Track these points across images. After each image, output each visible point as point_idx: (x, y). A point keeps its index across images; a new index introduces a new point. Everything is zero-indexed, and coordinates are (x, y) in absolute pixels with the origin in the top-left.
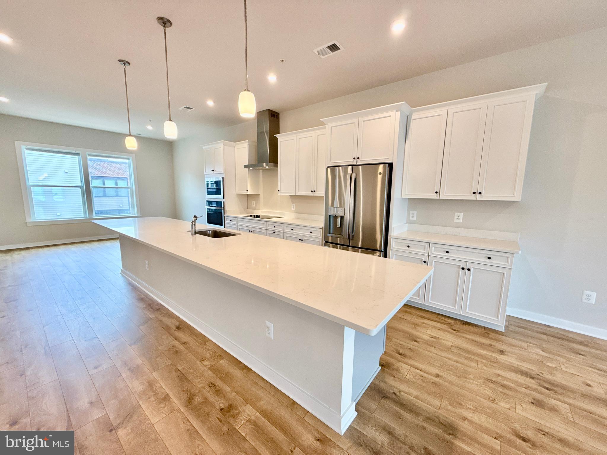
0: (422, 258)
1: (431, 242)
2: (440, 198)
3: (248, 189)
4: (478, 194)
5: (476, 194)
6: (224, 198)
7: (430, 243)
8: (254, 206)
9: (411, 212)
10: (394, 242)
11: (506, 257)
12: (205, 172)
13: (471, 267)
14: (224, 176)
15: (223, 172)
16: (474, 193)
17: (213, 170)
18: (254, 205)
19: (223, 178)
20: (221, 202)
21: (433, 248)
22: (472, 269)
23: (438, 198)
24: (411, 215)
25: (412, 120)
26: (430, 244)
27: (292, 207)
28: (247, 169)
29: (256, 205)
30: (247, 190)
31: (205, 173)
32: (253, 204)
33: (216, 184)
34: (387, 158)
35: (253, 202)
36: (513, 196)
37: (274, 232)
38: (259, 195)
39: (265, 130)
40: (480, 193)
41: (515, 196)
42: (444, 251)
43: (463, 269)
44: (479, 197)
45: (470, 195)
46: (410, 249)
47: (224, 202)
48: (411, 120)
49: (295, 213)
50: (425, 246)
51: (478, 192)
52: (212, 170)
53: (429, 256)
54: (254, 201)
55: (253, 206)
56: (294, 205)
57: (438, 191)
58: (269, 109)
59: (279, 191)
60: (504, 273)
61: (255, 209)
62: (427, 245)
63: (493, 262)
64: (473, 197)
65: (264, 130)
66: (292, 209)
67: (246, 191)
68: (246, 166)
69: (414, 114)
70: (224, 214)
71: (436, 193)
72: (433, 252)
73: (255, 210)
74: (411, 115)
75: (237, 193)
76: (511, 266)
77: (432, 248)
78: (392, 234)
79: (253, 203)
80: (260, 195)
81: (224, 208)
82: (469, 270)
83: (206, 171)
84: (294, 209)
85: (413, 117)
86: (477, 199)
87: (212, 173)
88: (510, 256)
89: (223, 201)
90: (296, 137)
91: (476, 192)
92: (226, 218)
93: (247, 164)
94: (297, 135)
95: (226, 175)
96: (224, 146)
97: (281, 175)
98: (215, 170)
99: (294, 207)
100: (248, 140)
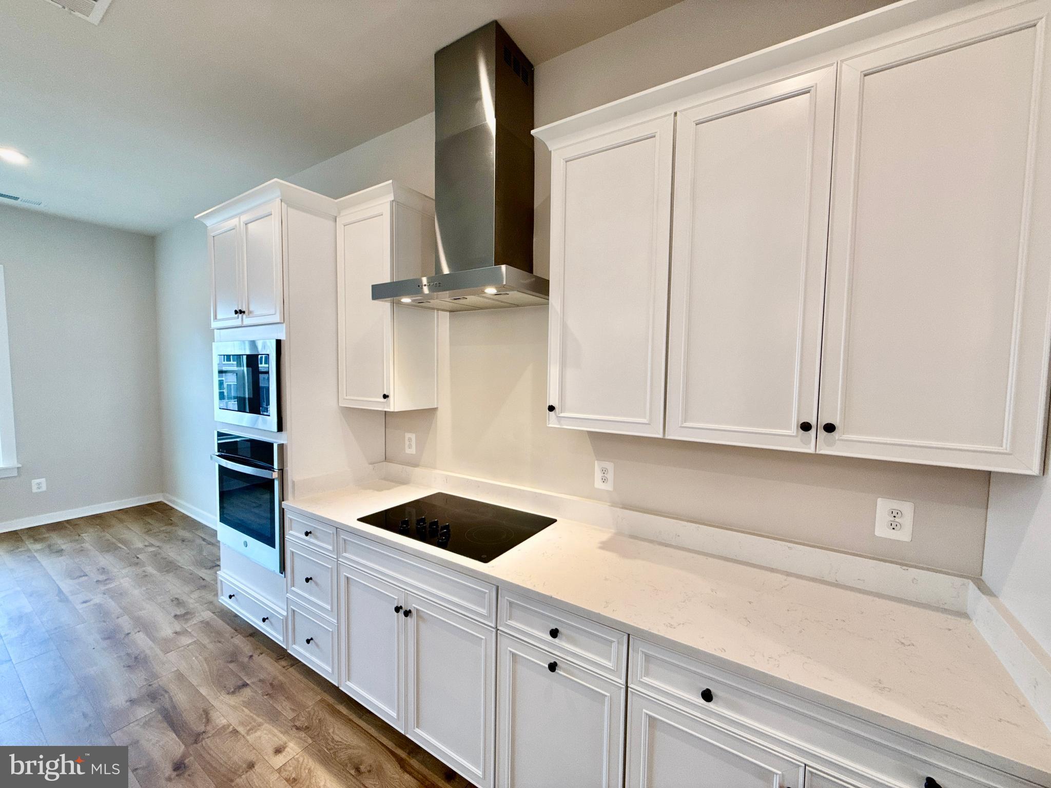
3: (389, 389)
6: (280, 428)
8: (413, 451)
12: (215, 318)
14: (282, 337)
15: (277, 319)
17: (241, 312)
18: (410, 446)
19: (279, 342)
20: (271, 445)
27: (598, 475)
28: (384, 306)
30: (385, 396)
31: (214, 325)
32: (407, 443)
33: (250, 369)
35: (408, 435)
37: (553, 667)
38: (436, 411)
39: (475, 125)
47: (281, 447)
49: (614, 504)
52: (236, 312)
54: (410, 432)
55: (408, 451)
56: (610, 466)
59: (551, 408)
61: (416, 465)
65: (470, 123)
66: (598, 484)
67: (383, 400)
68: (379, 292)
70: (282, 499)
73: (417, 469)
75: (342, 408)
79: (410, 439)
80: (439, 413)
81: (282, 470)
83: (219, 317)
84: (609, 487)
87: (238, 322)
89: (277, 440)
92: (288, 516)
93: (387, 279)
94: (677, 109)
95: (288, 333)
96: (288, 205)
97: (564, 326)
98: (250, 312)
99: (610, 476)
100: (391, 181)
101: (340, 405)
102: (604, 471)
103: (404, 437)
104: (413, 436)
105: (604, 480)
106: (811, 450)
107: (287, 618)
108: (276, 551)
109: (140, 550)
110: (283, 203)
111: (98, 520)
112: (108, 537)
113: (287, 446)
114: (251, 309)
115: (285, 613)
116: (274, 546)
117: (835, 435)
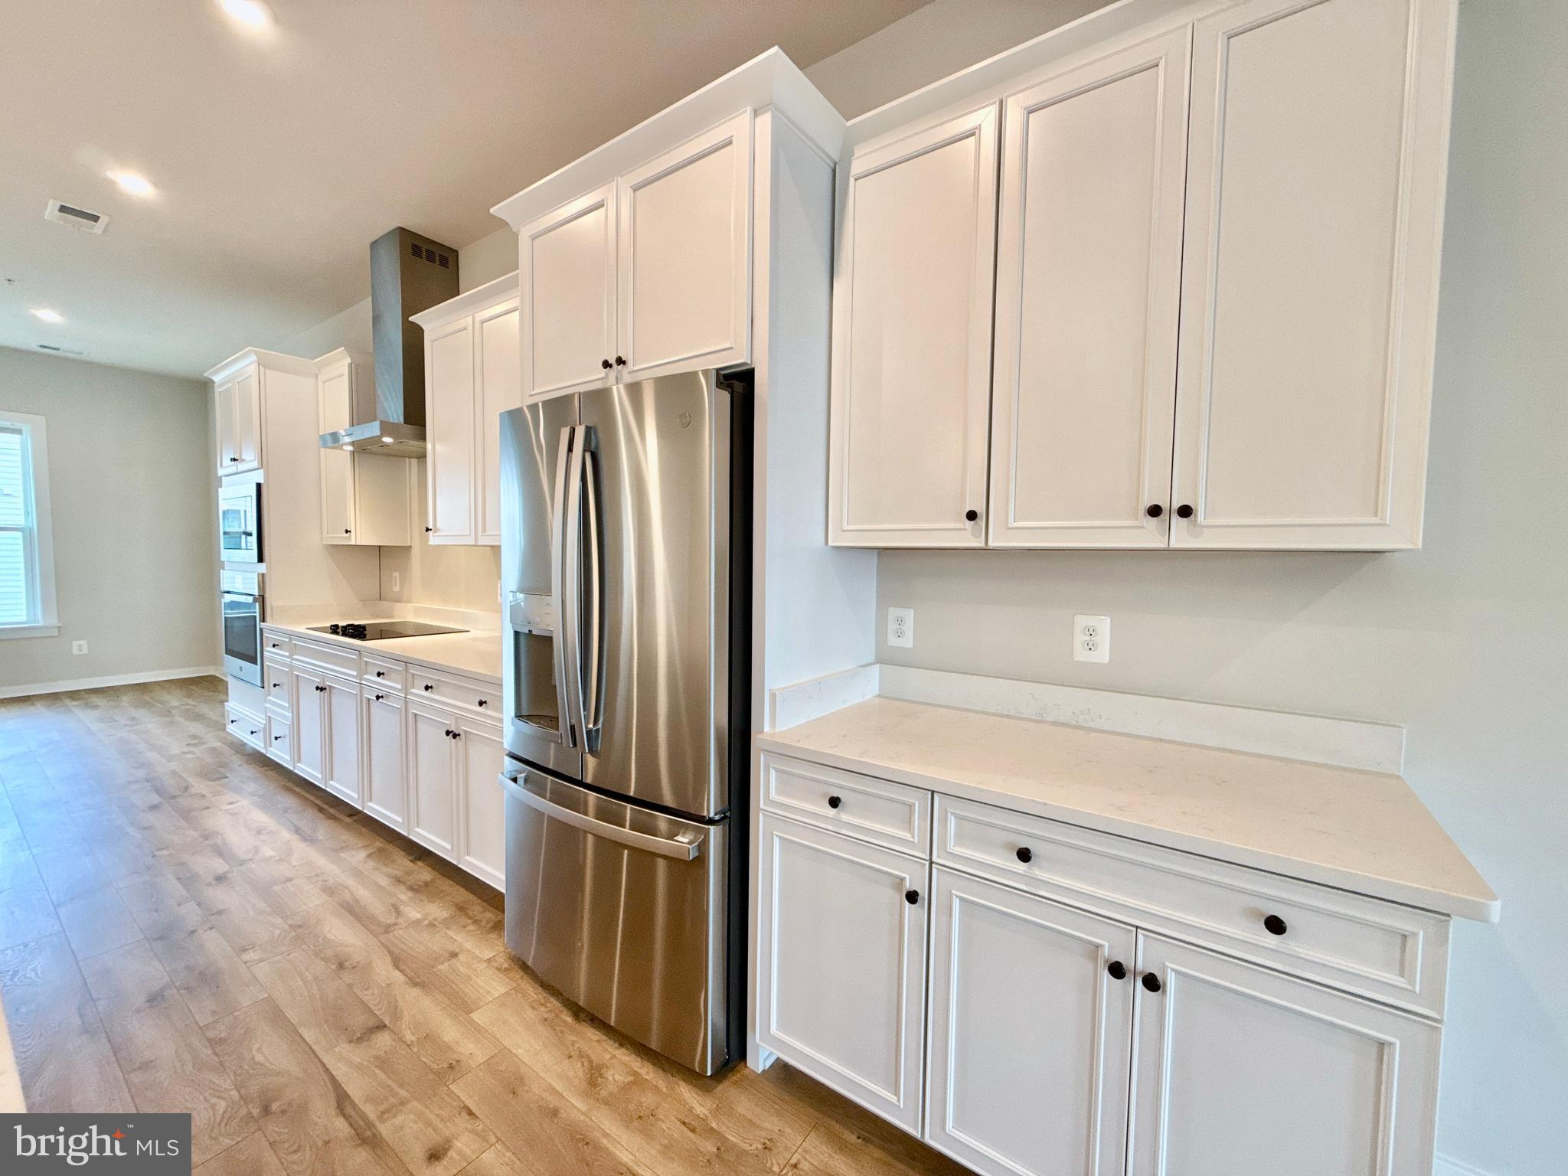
0: (903, 875)
1: (935, 790)
2: (992, 544)
3: (350, 525)
4: (1175, 517)
5: (1164, 516)
6: (260, 560)
7: (933, 792)
8: (397, 589)
9: (893, 612)
10: (773, 773)
11: (1391, 931)
13: (1164, 968)
14: (261, 481)
15: (258, 464)
16: (1155, 511)
17: (237, 460)
19: (259, 486)
21: (952, 822)
22: (1171, 982)
23: (982, 545)
24: (892, 626)
25: (852, 180)
26: (935, 794)
28: (345, 453)
29: (402, 587)
30: (347, 531)
31: (218, 473)
32: (394, 581)
34: (728, 345)
35: (394, 574)
36: (1373, 520)
37: (379, 698)
38: (411, 547)
39: (391, 307)
40: (1185, 511)
41: (1388, 523)
42: (1008, 846)
43: (1117, 970)
44: (1181, 535)
45: (1137, 523)
46: (845, 817)
47: (262, 576)
48: (848, 180)
50: (911, 806)
51: (1176, 505)
52: (232, 460)
53: (931, 863)
54: (396, 570)
57: (980, 509)
58: (402, 226)
60: (1382, 1045)
61: (399, 601)
62: (919, 802)
63: (1302, 952)
64: (1149, 536)
65: (389, 305)
67: (346, 535)
69: (858, 151)
70: (261, 621)
71: (972, 516)
72: (952, 847)
73: (399, 605)
74: (847, 155)
75: (325, 543)
76: (1437, 1002)
77: (944, 822)
78: (767, 728)
79: (395, 578)
81: (262, 597)
82: (1152, 983)
83: (222, 466)
85: (857, 167)
86: (1174, 544)
87: (234, 469)
88: (1420, 930)
89: (260, 571)
90: (471, 317)
91: (1164, 504)
92: (264, 635)
94: (475, 310)
95: (267, 476)
96: (265, 367)
98: (243, 460)
100: (348, 347)
103: (392, 576)
104: (398, 575)
107: (265, 725)
108: (258, 667)
109: (174, 708)
110: (261, 367)
111: (143, 687)
112: (148, 698)
114: (243, 457)
115: (264, 722)
116: (256, 664)
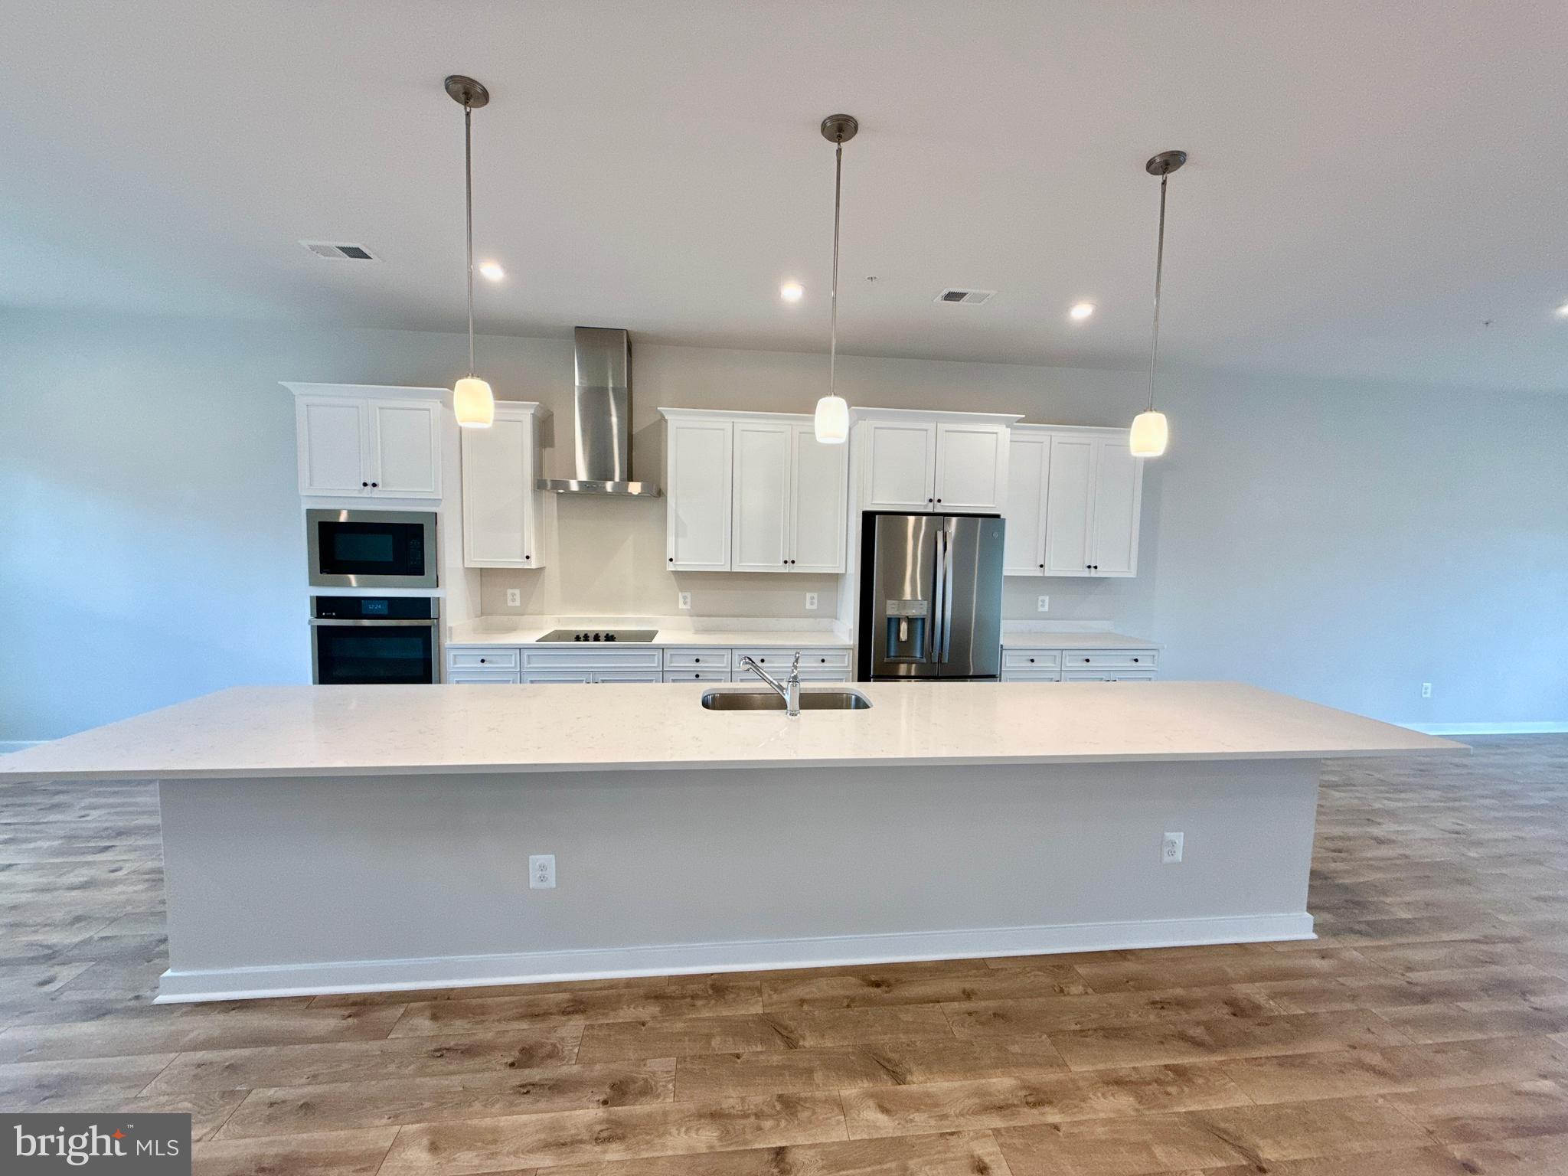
2: (1046, 575)
3: (529, 552)
4: (1093, 568)
6: (437, 585)
10: (1008, 657)
11: (1152, 655)
14: (439, 511)
15: (439, 495)
16: (1089, 567)
17: (374, 485)
18: (513, 600)
19: (436, 515)
20: (428, 600)
21: (1068, 657)
23: (1042, 575)
26: (1064, 651)
27: (681, 600)
30: (528, 558)
32: (510, 597)
34: (993, 506)
37: (697, 676)
38: (544, 568)
39: (611, 385)
40: (1096, 567)
44: (1094, 573)
45: (1084, 570)
46: (1034, 665)
47: (437, 599)
49: (692, 616)
50: (1056, 656)
51: (1094, 565)
52: (365, 485)
53: (1061, 671)
54: (513, 588)
55: (511, 604)
56: (688, 595)
57: (1044, 564)
59: (671, 560)
61: (522, 614)
62: (1058, 654)
63: (1141, 664)
64: (1086, 573)
65: (607, 384)
66: (681, 606)
67: (525, 560)
72: (1068, 664)
79: (513, 594)
80: (546, 570)
81: (438, 619)
84: (688, 607)
87: (364, 495)
88: (1156, 654)
89: (433, 594)
90: (731, 424)
91: (1091, 565)
92: (450, 653)
94: (735, 421)
97: (677, 516)
99: (689, 600)
100: (538, 403)
101: (466, 566)
102: (685, 598)
103: (506, 594)
104: (517, 592)
105: (685, 603)
106: (787, 571)
110: (441, 404)
113: (445, 600)
117: (795, 564)
